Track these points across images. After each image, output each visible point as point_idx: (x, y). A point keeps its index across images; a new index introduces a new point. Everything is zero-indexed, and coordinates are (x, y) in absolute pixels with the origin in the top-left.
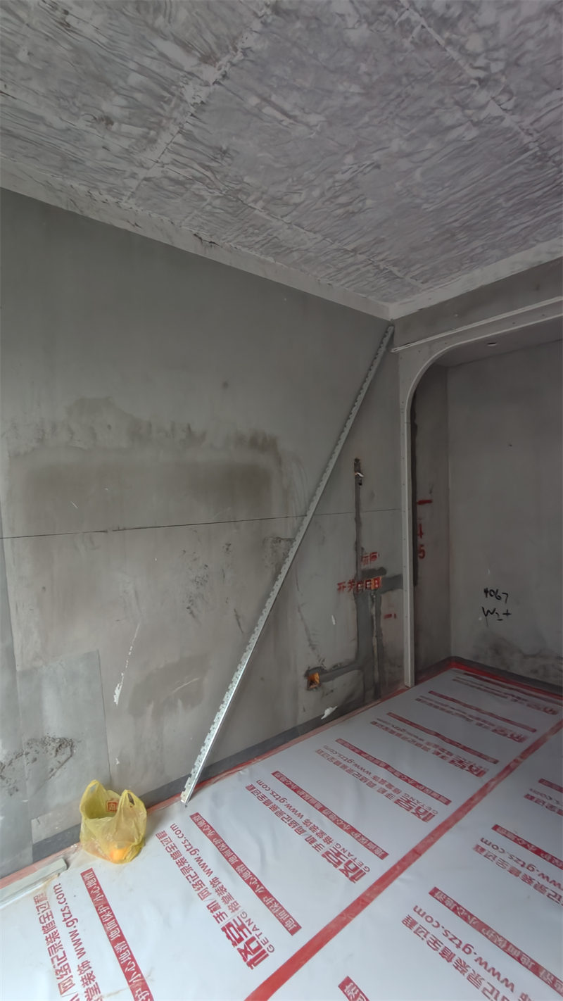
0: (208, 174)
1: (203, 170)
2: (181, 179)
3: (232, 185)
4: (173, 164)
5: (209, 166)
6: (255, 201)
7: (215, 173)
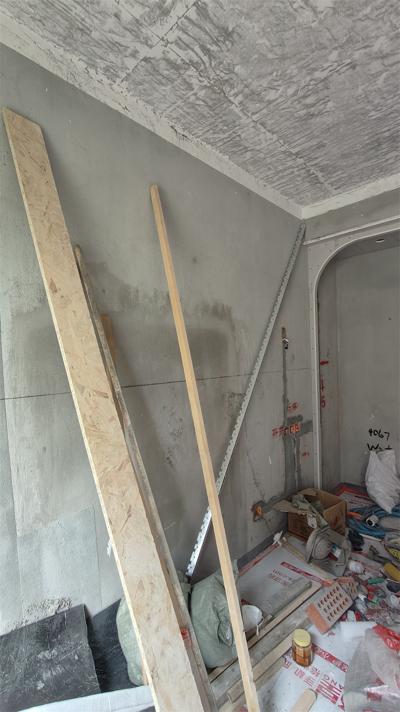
0: (205, 59)
1: (201, 54)
2: (179, 62)
3: (222, 75)
4: (177, 44)
5: (209, 50)
6: (236, 95)
7: (212, 58)
